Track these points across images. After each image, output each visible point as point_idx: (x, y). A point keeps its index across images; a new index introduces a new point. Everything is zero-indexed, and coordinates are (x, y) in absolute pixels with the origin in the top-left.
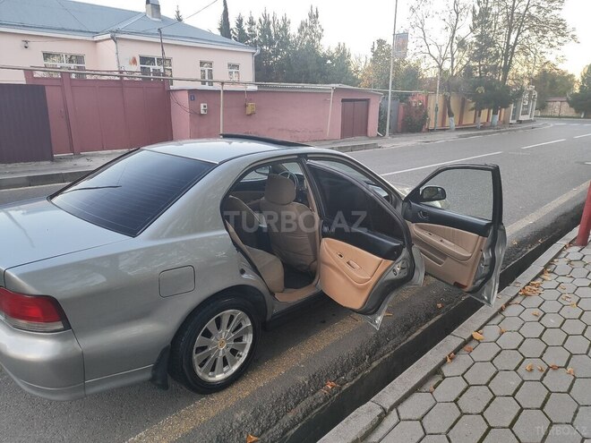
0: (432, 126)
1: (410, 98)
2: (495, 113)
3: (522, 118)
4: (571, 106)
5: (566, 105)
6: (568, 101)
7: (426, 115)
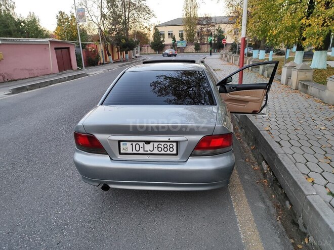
0: (102, 62)
1: (87, 46)
2: (126, 53)
3: (137, 55)
4: (152, 48)
5: (150, 48)
6: (150, 46)
7: (98, 55)
